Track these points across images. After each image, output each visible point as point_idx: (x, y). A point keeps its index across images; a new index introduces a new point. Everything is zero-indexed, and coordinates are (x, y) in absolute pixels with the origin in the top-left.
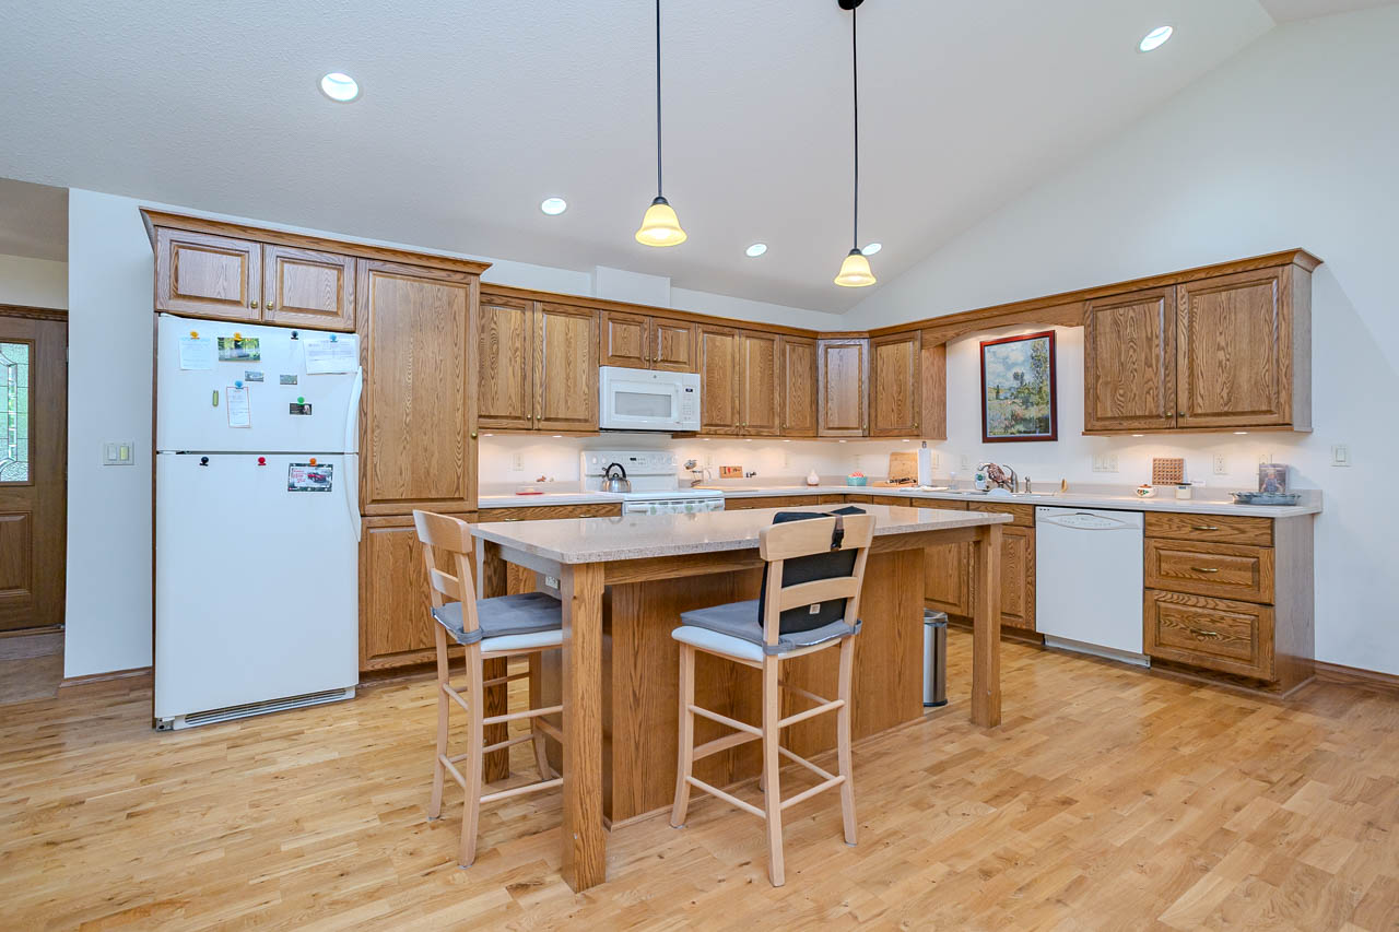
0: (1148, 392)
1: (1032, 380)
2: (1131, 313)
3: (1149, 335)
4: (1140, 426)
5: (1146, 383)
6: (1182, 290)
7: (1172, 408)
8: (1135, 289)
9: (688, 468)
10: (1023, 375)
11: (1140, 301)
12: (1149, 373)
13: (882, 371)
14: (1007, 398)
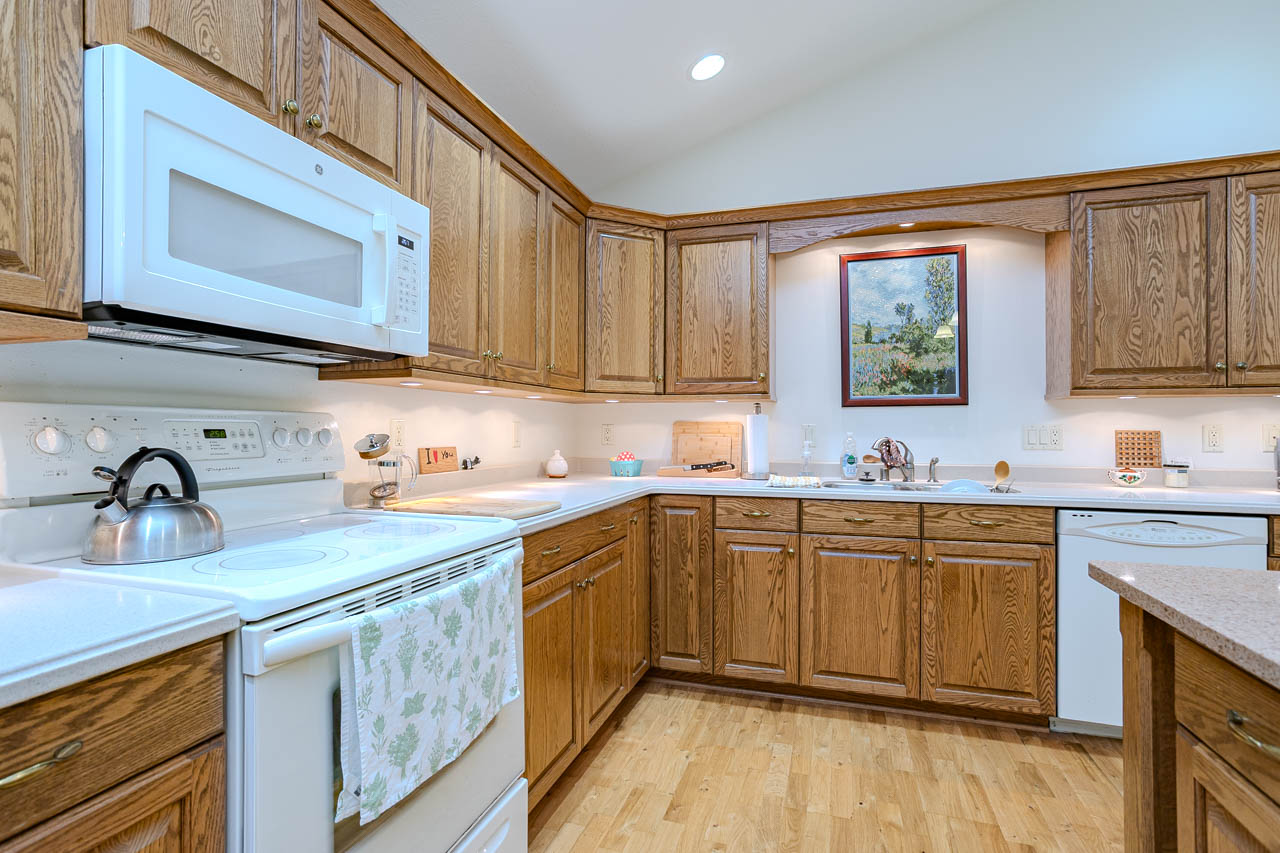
0: (1182, 333)
1: (927, 316)
2: (1154, 215)
3: (1184, 250)
4: (1168, 383)
5: (1180, 319)
6: (1237, 186)
7: (1220, 357)
8: (1161, 179)
9: (364, 455)
10: (911, 307)
11: (1167, 199)
12: (1184, 304)
13: (691, 285)
14: (883, 341)
